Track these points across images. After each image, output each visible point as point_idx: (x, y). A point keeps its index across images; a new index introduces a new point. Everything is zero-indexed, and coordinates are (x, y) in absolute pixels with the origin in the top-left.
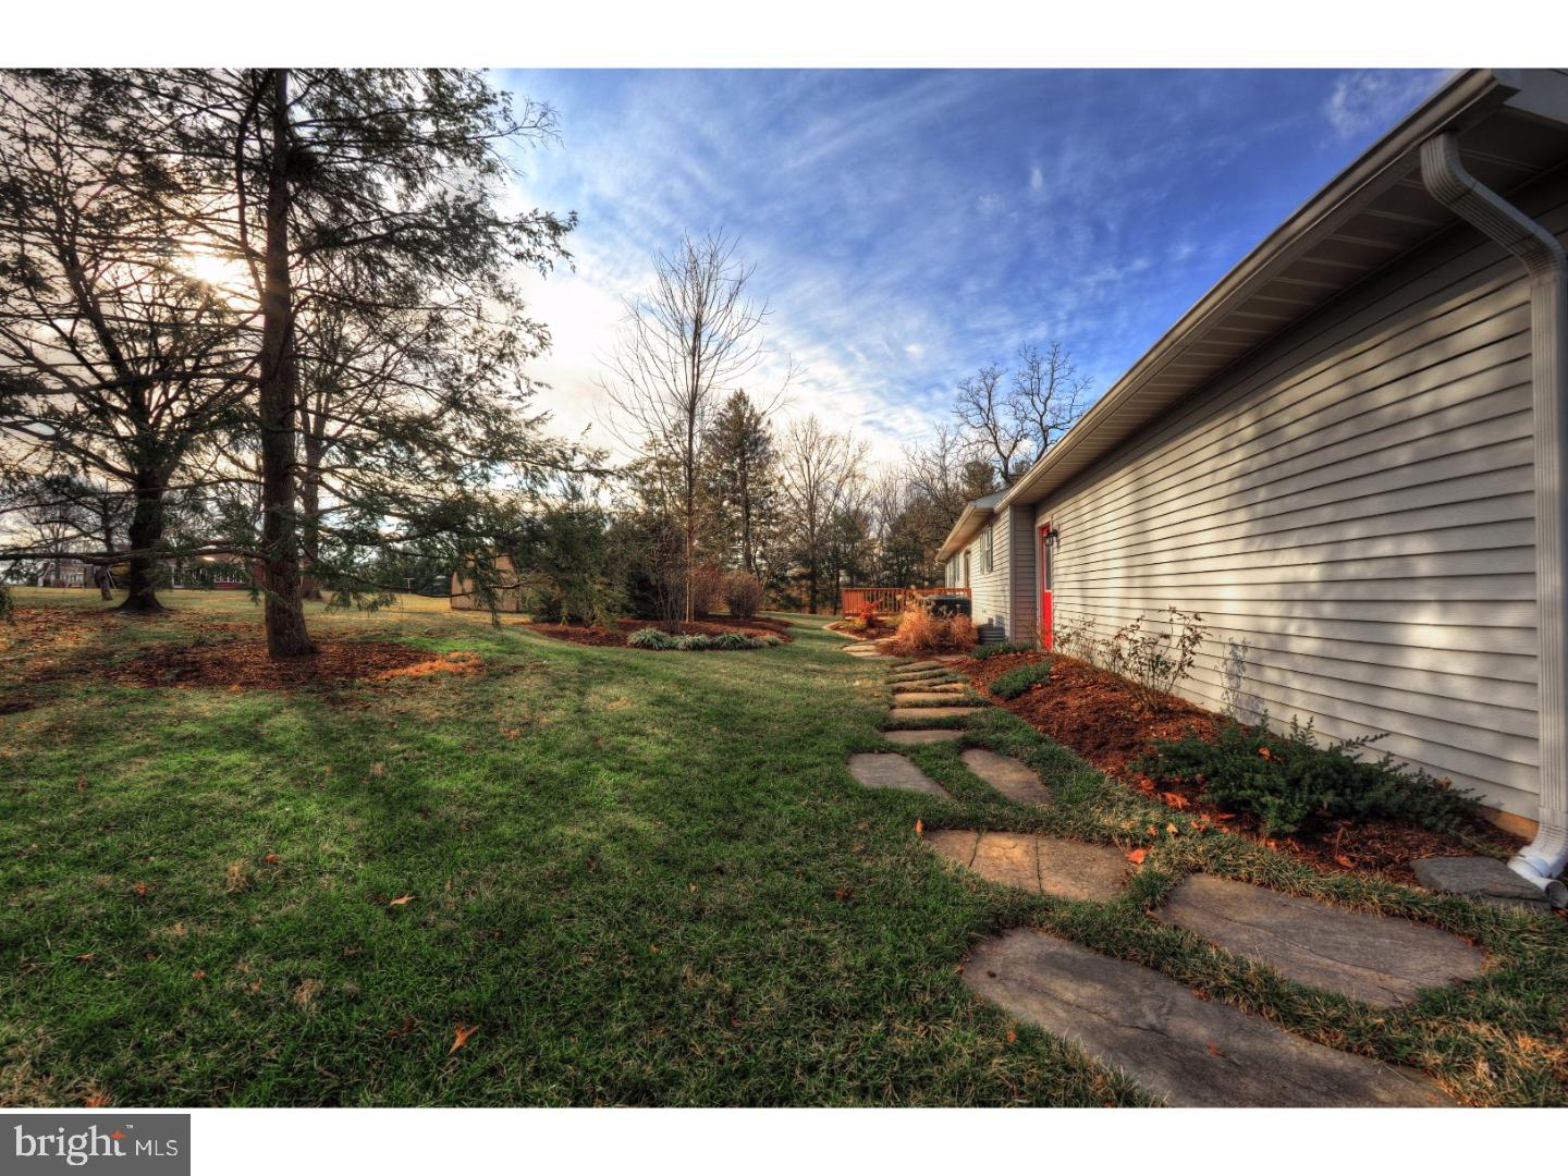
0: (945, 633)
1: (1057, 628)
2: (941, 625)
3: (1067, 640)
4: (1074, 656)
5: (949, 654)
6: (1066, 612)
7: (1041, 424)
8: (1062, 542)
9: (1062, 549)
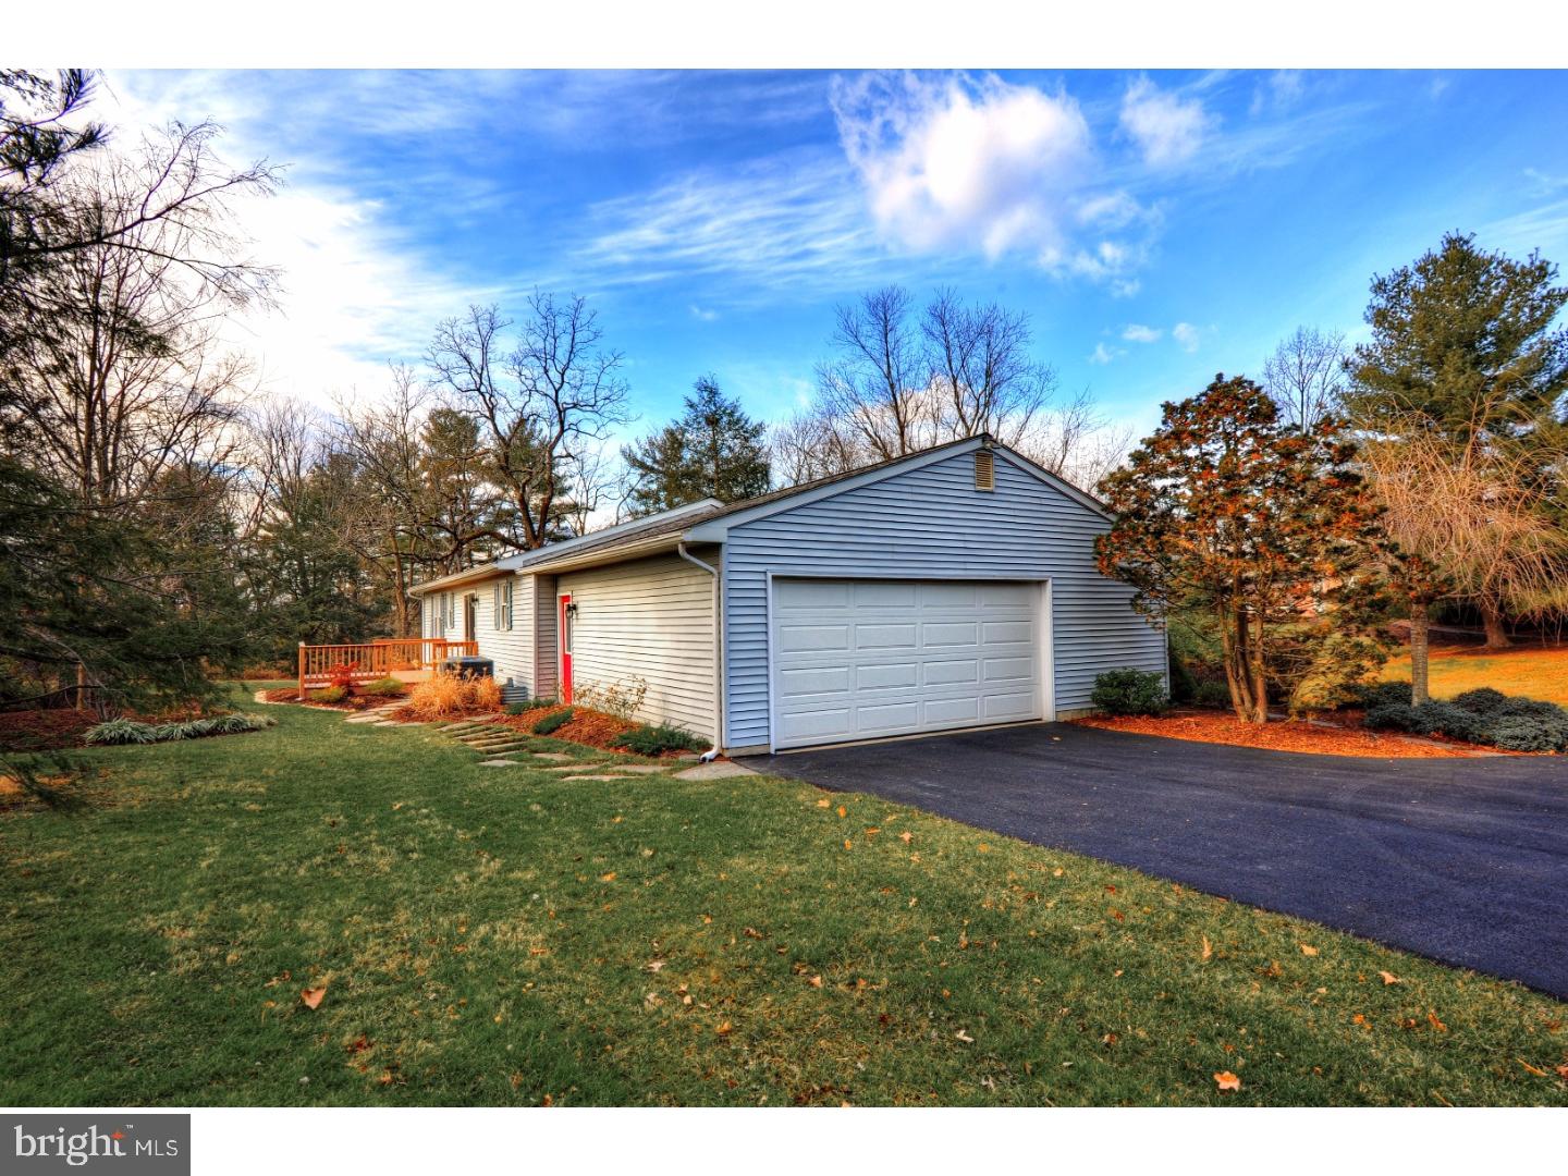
0: (471, 698)
1: (576, 686)
2: (467, 687)
3: (584, 695)
4: (588, 706)
5: (478, 714)
6: (582, 675)
7: (556, 403)
8: (580, 616)
9: (581, 622)
